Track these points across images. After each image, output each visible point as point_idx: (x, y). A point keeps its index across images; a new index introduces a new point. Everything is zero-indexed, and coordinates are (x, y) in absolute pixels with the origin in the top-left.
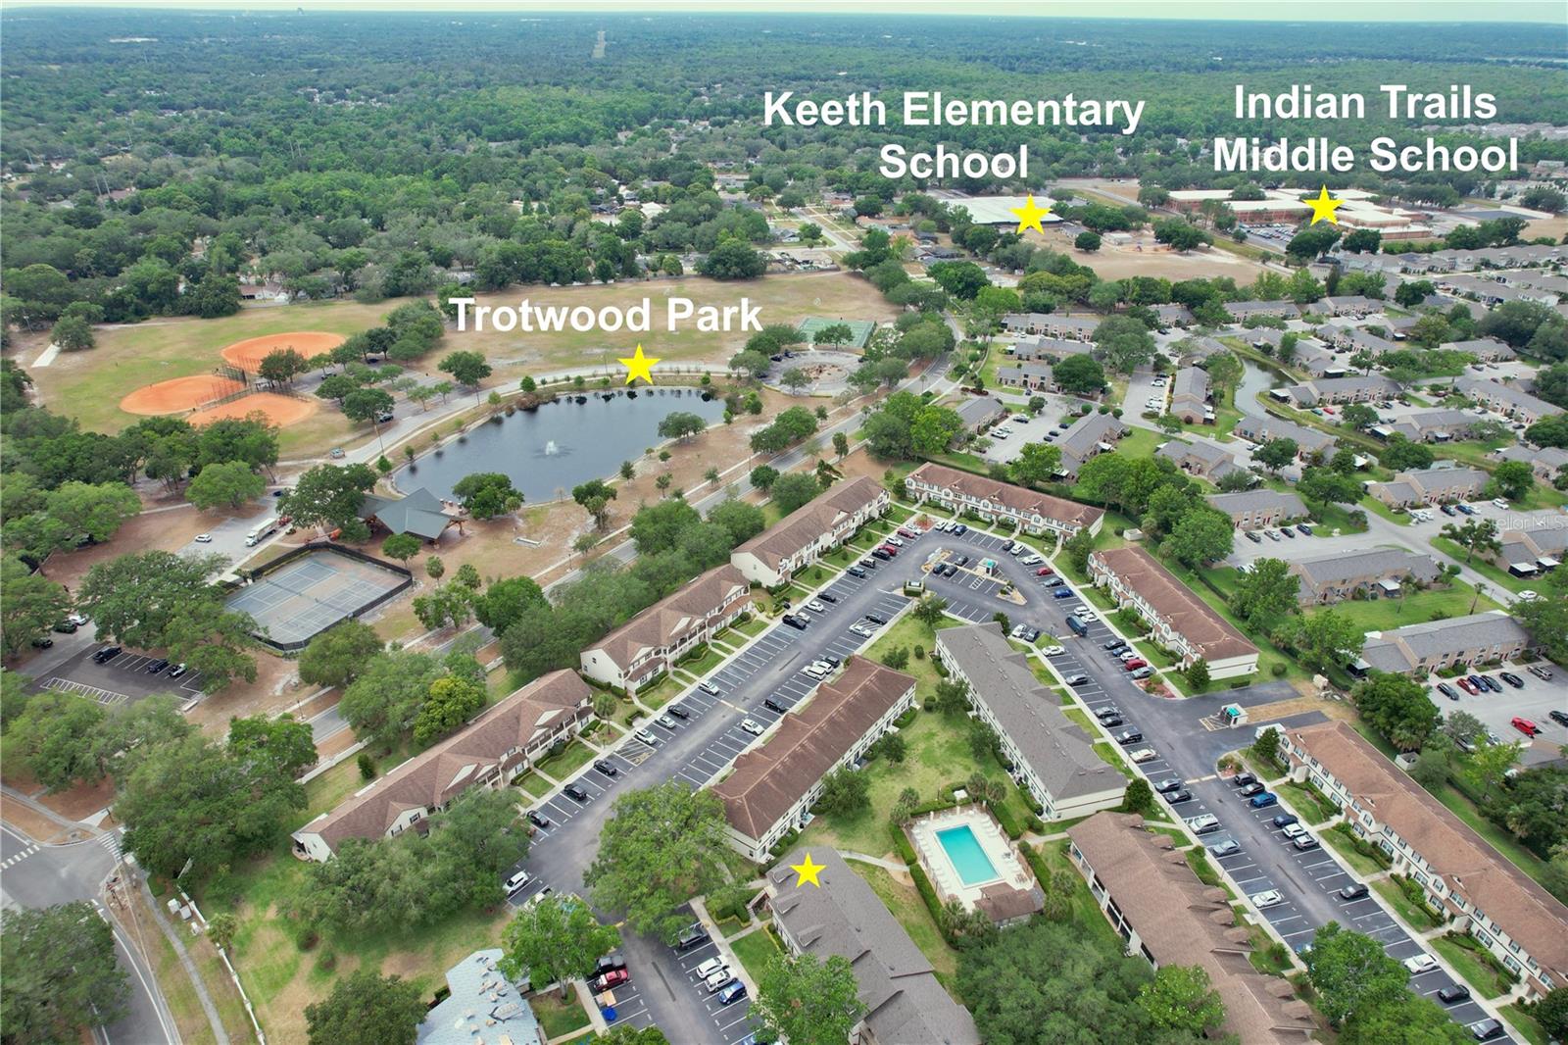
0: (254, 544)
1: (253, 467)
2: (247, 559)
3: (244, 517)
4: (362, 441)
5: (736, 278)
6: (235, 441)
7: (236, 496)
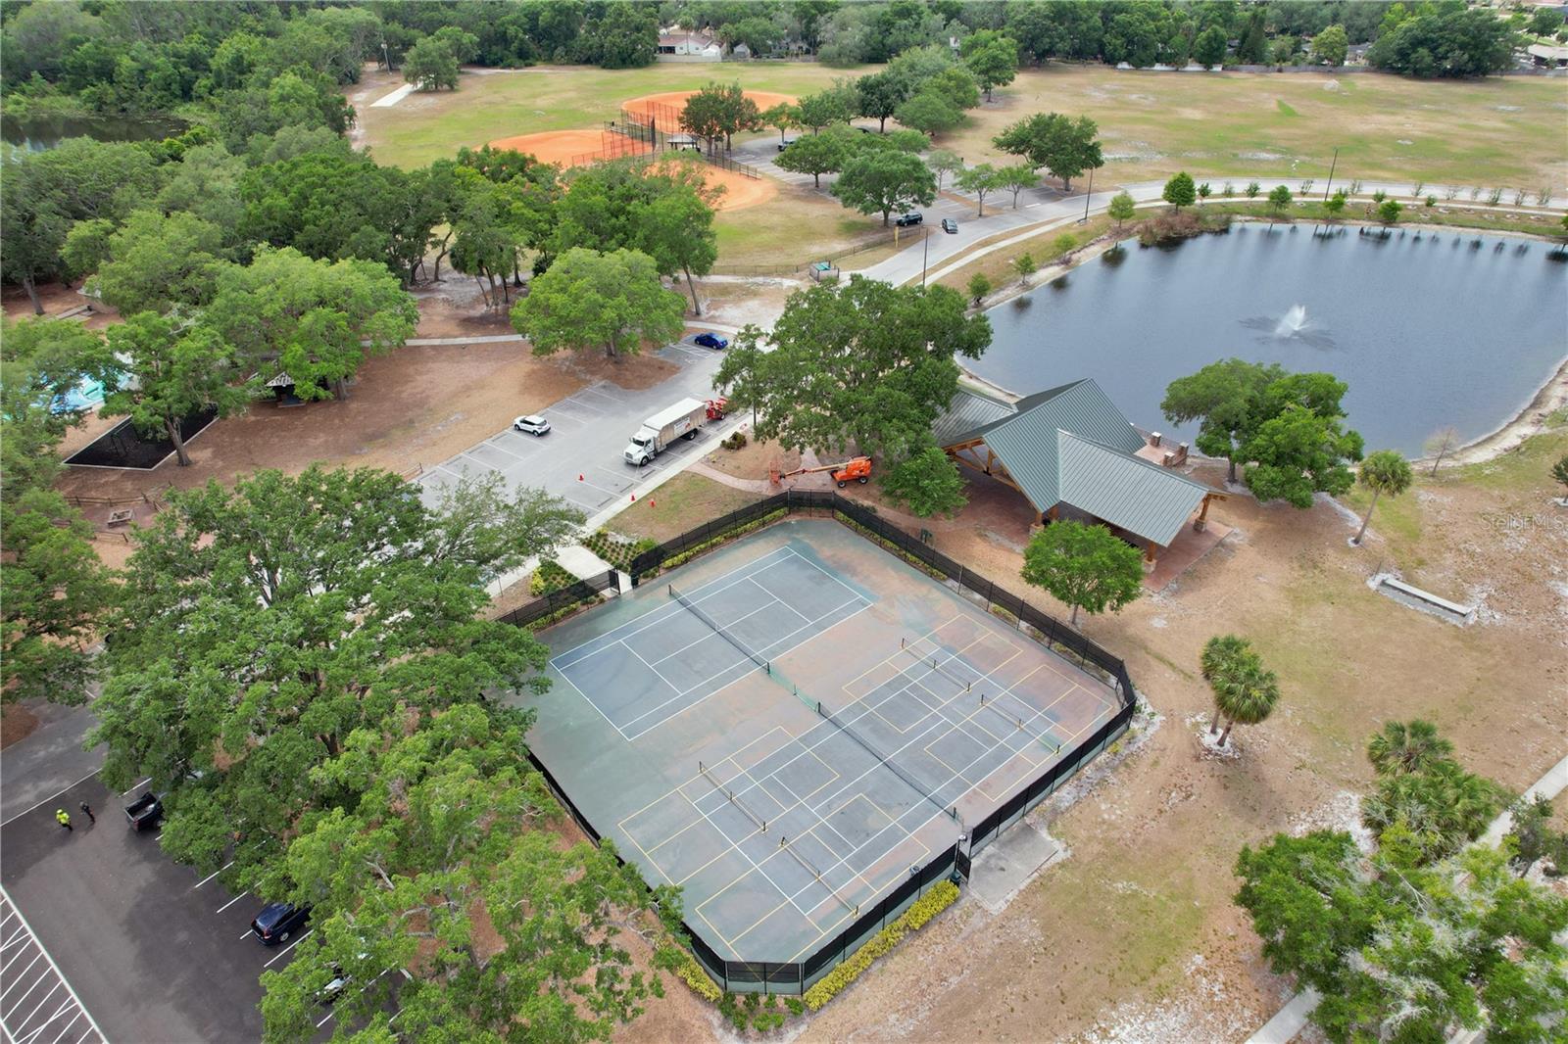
0: (646, 462)
1: (664, 269)
2: (623, 503)
3: (627, 386)
4: (869, 255)
5: (1457, 75)
6: (633, 206)
7: (617, 331)
